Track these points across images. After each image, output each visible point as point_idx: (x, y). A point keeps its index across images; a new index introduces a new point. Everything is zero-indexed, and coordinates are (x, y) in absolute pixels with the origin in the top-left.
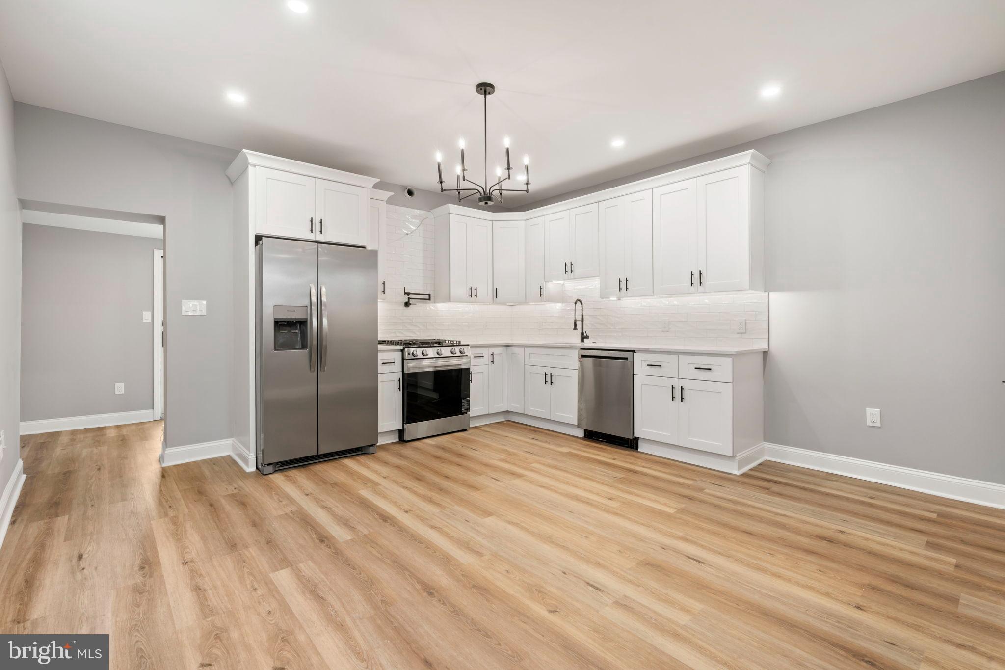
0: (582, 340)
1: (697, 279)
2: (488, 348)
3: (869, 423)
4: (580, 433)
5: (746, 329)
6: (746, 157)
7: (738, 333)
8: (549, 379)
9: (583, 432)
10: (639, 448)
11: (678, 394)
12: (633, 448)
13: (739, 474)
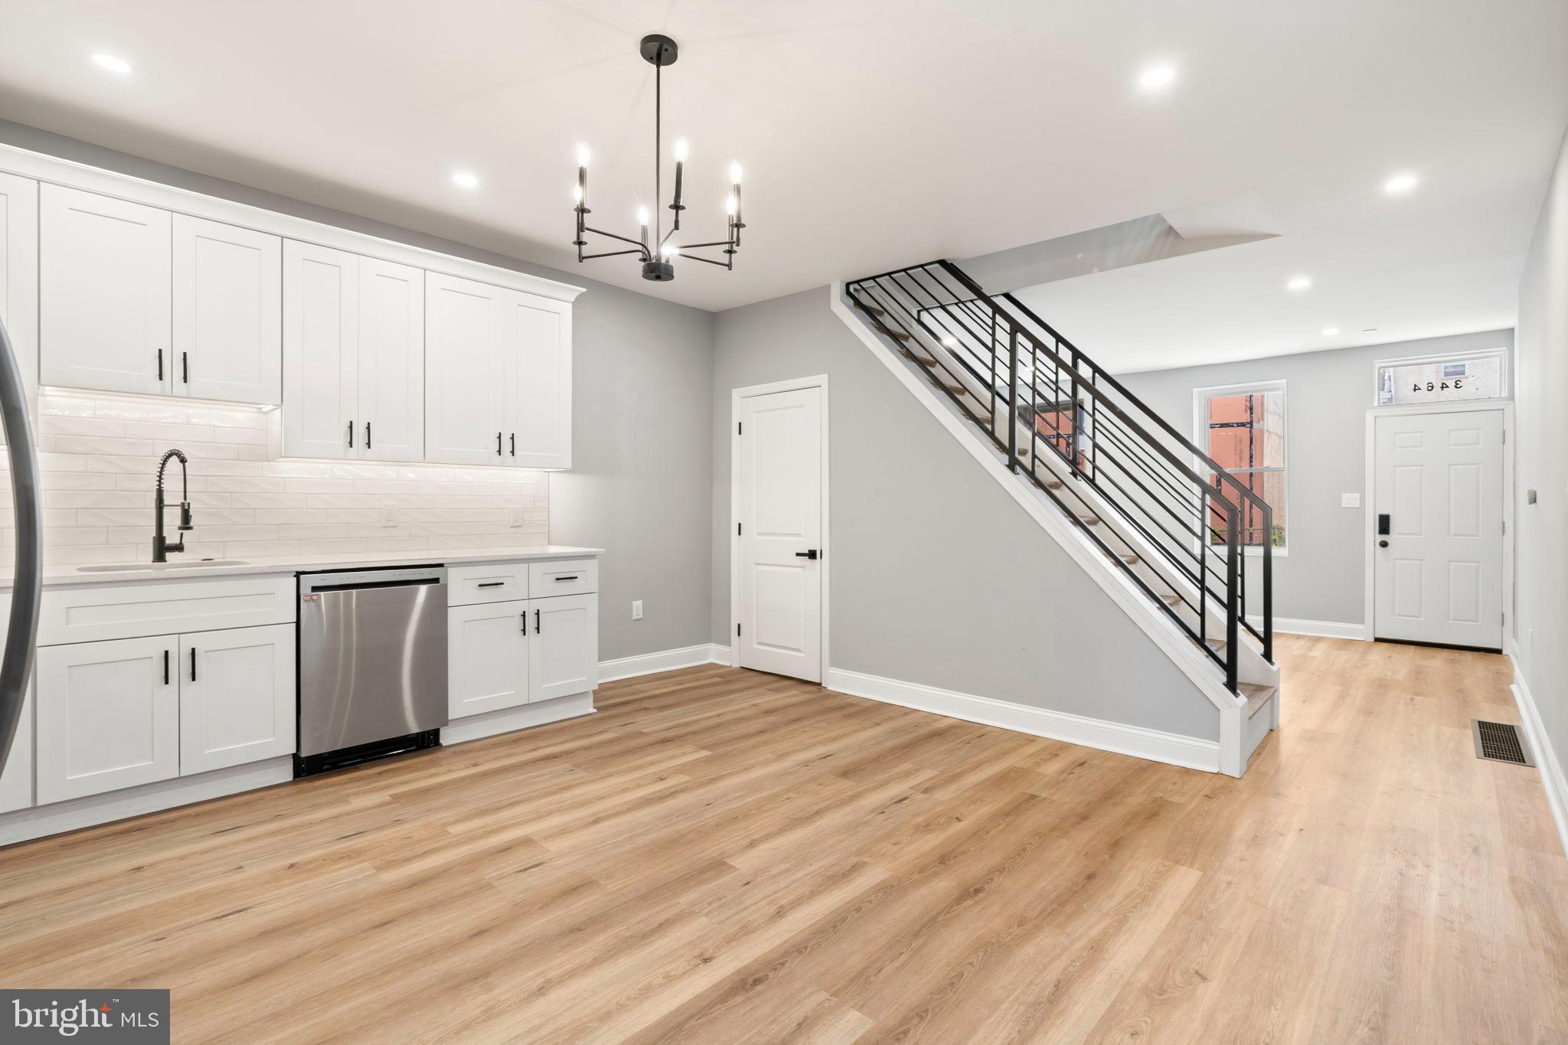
1: (506, 446)
3: (635, 617)
5: (523, 521)
6: (571, 292)
7: (512, 527)
8: (181, 667)
9: (291, 766)
10: (441, 742)
11: (530, 623)
12: (428, 747)
13: (595, 711)
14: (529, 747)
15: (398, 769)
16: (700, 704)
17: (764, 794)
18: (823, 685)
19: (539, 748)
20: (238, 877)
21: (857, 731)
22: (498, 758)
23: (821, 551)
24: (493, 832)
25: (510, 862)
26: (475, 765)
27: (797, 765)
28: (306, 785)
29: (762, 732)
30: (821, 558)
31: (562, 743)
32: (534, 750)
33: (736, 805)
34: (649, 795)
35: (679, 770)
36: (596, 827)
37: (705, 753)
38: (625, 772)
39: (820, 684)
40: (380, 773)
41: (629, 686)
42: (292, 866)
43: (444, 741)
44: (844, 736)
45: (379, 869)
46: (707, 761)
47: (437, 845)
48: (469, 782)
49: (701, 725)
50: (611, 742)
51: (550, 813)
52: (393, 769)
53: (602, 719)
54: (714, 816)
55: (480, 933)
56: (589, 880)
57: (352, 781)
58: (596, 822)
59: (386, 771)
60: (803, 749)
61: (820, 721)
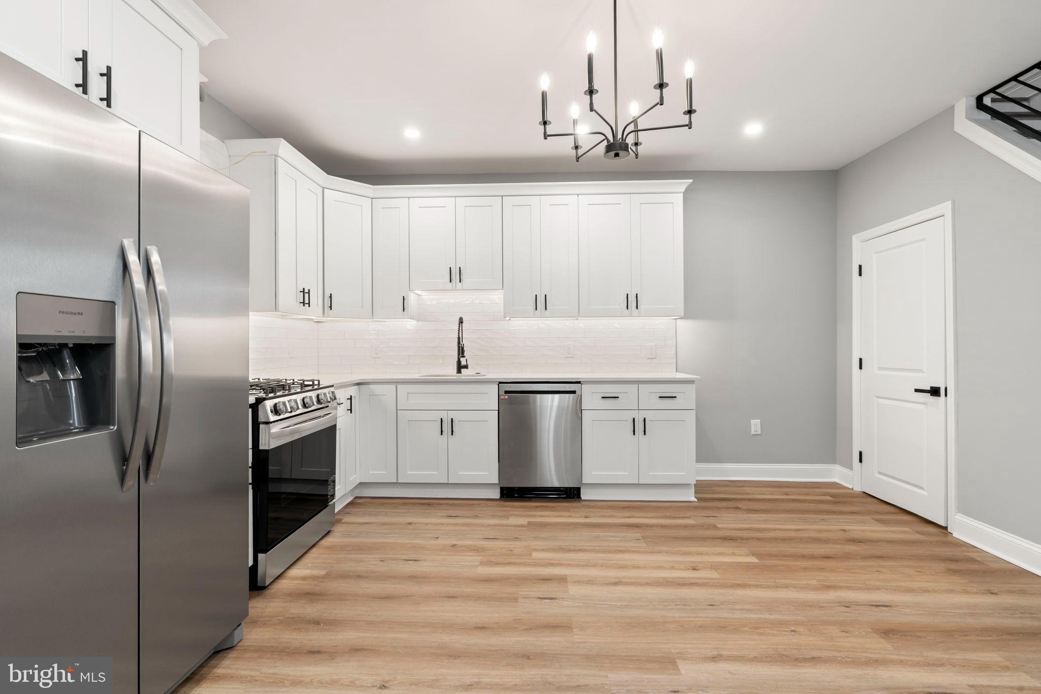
0: (459, 371)
1: (632, 303)
2: (343, 389)
3: (753, 432)
4: (496, 494)
5: (656, 354)
6: (682, 185)
7: (648, 359)
8: (448, 427)
9: (499, 490)
10: (581, 496)
11: (640, 427)
12: (573, 498)
13: (696, 500)
14: (627, 514)
15: (547, 507)
16: (789, 516)
17: (772, 617)
18: (949, 530)
19: (633, 517)
20: (433, 542)
21: (952, 591)
22: (604, 516)
23: (946, 389)
24: (552, 565)
25: (541, 589)
26: (586, 517)
27: (836, 603)
28: (502, 503)
29: (829, 558)
30: (946, 395)
31: (652, 517)
32: (629, 517)
33: (735, 616)
34: (673, 578)
35: (714, 567)
36: (612, 588)
37: (753, 560)
38: (673, 553)
39: (946, 528)
40: (537, 507)
41: (741, 487)
42: (454, 546)
43: (583, 497)
44: (928, 591)
45: (482, 563)
46: (749, 567)
47: (518, 561)
48: (573, 527)
49: (771, 534)
50: (686, 527)
51: (595, 566)
52: (543, 506)
53: (696, 508)
54: (706, 618)
55: (481, 628)
56: (569, 625)
57: (521, 507)
58: (615, 584)
59: (540, 506)
60: (860, 589)
61: (909, 567)
